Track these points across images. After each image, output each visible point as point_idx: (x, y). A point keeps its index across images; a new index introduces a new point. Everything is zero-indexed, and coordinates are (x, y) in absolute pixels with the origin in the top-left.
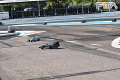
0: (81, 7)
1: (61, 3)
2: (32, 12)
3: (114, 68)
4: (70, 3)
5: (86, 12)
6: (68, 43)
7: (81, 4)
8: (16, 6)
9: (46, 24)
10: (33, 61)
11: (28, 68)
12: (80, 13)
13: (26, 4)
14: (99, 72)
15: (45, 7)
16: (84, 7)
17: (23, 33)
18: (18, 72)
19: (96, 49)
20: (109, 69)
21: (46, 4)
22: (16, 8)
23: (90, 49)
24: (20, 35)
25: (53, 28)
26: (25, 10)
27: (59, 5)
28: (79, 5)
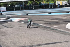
0: (48, 4)
1: (37, 2)
2: (20, 7)
3: (67, 41)
4: (42, 2)
5: (51, 8)
6: (41, 25)
7: (48, 3)
8: (10, 4)
9: (28, 14)
10: (20, 36)
11: (17, 40)
12: (48, 8)
13: (17, 2)
14: (59, 43)
15: (27, 4)
16: (50, 4)
17: (14, 20)
18: (11, 43)
19: (57, 29)
20: (64, 41)
21: (28, 3)
22: (10, 5)
23: (53, 29)
24: (13, 21)
25: (32, 17)
26: (16, 6)
27: (35, 3)
28: (47, 3)
